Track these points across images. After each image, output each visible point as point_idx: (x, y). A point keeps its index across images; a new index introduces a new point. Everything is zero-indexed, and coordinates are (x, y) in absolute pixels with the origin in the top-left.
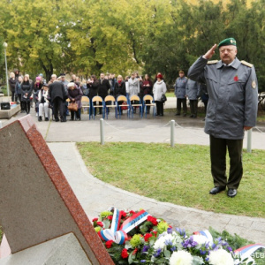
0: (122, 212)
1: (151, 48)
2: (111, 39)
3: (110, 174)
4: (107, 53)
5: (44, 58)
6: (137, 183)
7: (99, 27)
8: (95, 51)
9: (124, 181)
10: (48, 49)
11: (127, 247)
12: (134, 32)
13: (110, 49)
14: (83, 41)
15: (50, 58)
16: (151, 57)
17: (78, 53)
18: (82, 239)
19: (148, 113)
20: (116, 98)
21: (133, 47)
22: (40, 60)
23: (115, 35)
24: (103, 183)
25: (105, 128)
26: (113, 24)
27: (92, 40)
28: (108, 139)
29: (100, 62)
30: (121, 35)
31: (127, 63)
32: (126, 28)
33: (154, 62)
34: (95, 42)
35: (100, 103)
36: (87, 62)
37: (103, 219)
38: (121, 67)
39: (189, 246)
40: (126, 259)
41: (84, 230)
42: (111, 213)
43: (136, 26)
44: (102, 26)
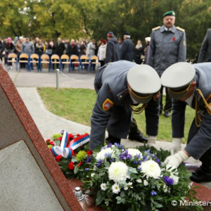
0: (70, 135)
1: (98, 20)
2: (67, 14)
3: (63, 110)
4: (64, 25)
5: (15, 26)
6: (83, 116)
7: (58, 4)
8: (54, 22)
9: (74, 116)
10: (18, 19)
11: (73, 161)
12: (86, 9)
13: (67, 21)
14: (45, 14)
15: (20, 26)
16: (97, 27)
17: (42, 24)
18: (31, 145)
19: (94, 69)
20: (70, 57)
21: (84, 21)
22: (11, 27)
23: (70, 11)
24: (57, 116)
25: (60, 78)
26: (69, 3)
27: (53, 14)
28: (62, 85)
29: (59, 31)
30: (75, 11)
31: (79, 33)
32: (79, 7)
33: (100, 31)
34: (56, 16)
35: (58, 60)
36: (49, 31)
37: (54, 140)
38: (75, 36)
39: (125, 158)
40: (72, 170)
41: (33, 138)
42: (61, 135)
43: (87, 5)
44: (61, 3)
